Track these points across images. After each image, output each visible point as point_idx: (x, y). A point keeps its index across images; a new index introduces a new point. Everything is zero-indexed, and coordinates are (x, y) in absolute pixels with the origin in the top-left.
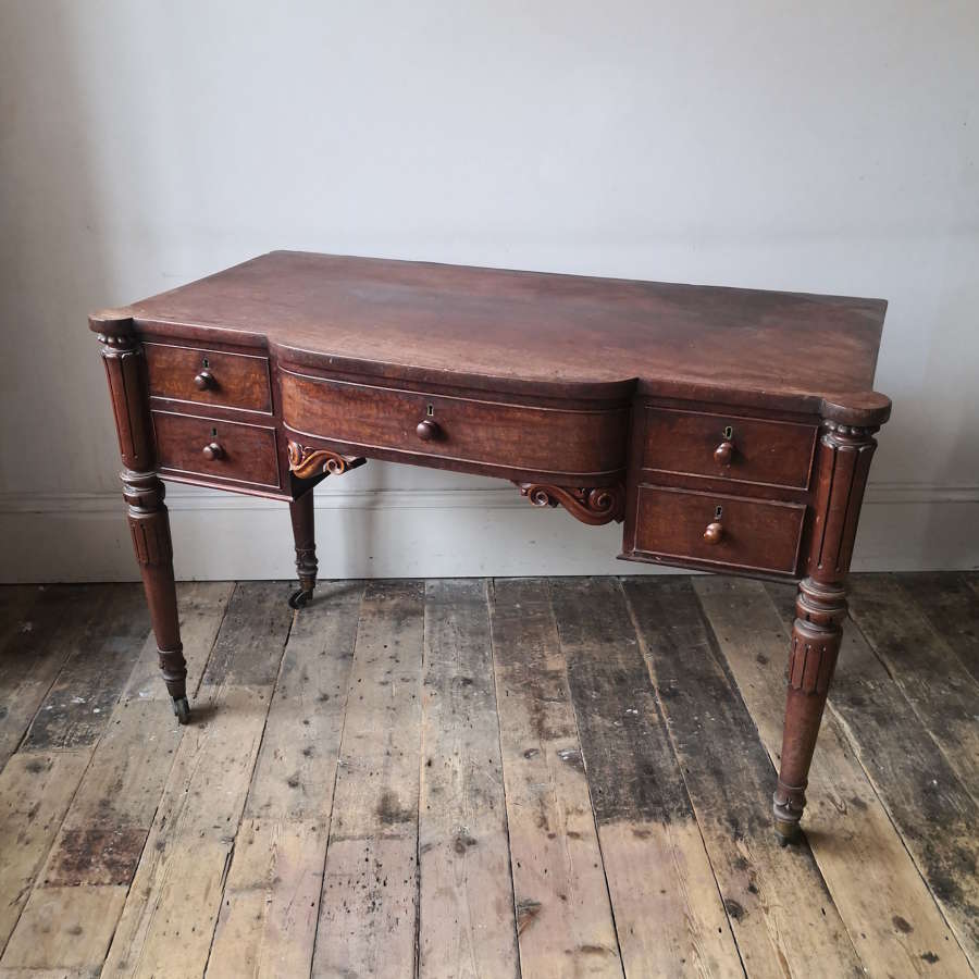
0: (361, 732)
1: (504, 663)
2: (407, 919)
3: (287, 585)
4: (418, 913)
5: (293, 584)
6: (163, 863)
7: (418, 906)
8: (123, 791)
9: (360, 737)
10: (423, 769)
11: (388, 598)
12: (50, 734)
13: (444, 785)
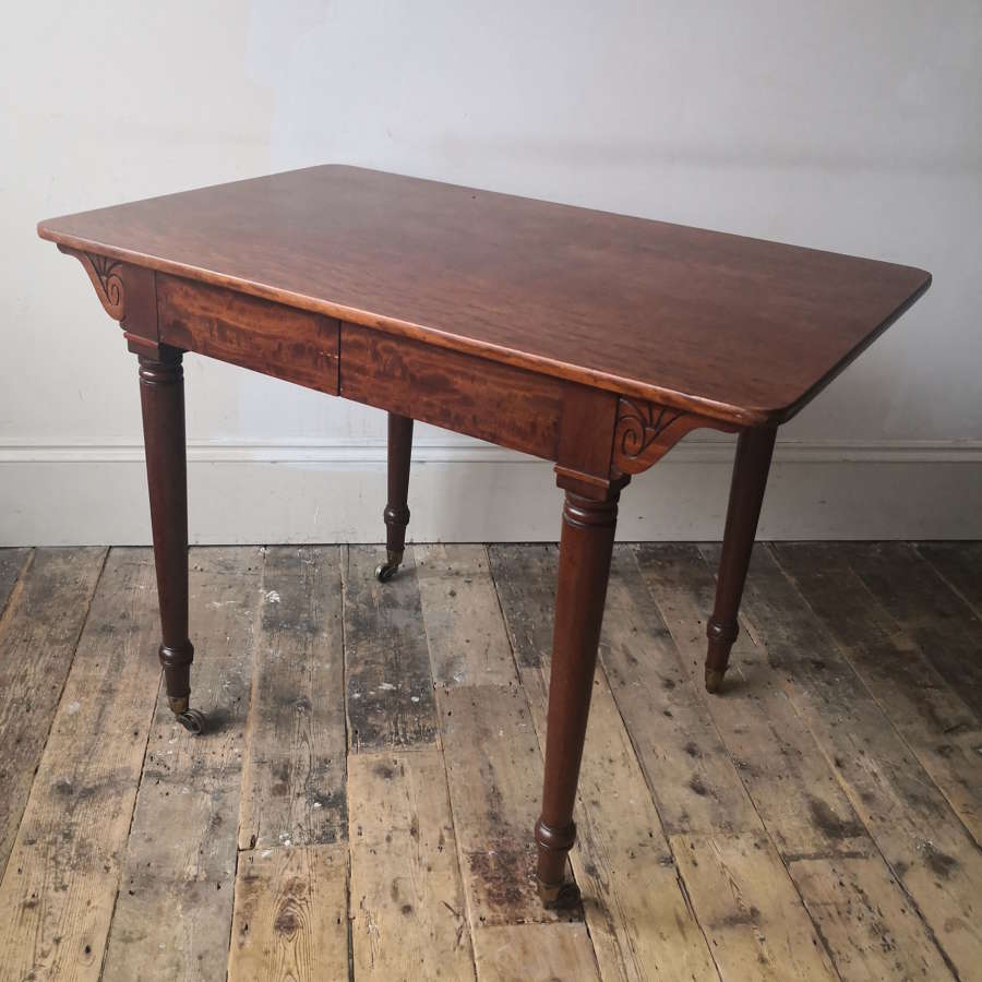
0: (737, 726)
1: (847, 643)
2: (933, 958)
3: (541, 548)
4: (941, 951)
5: (550, 548)
6: (608, 893)
7: (936, 941)
8: (505, 801)
9: (737, 732)
10: (836, 772)
11: (667, 565)
12: (377, 729)
13: (872, 790)
